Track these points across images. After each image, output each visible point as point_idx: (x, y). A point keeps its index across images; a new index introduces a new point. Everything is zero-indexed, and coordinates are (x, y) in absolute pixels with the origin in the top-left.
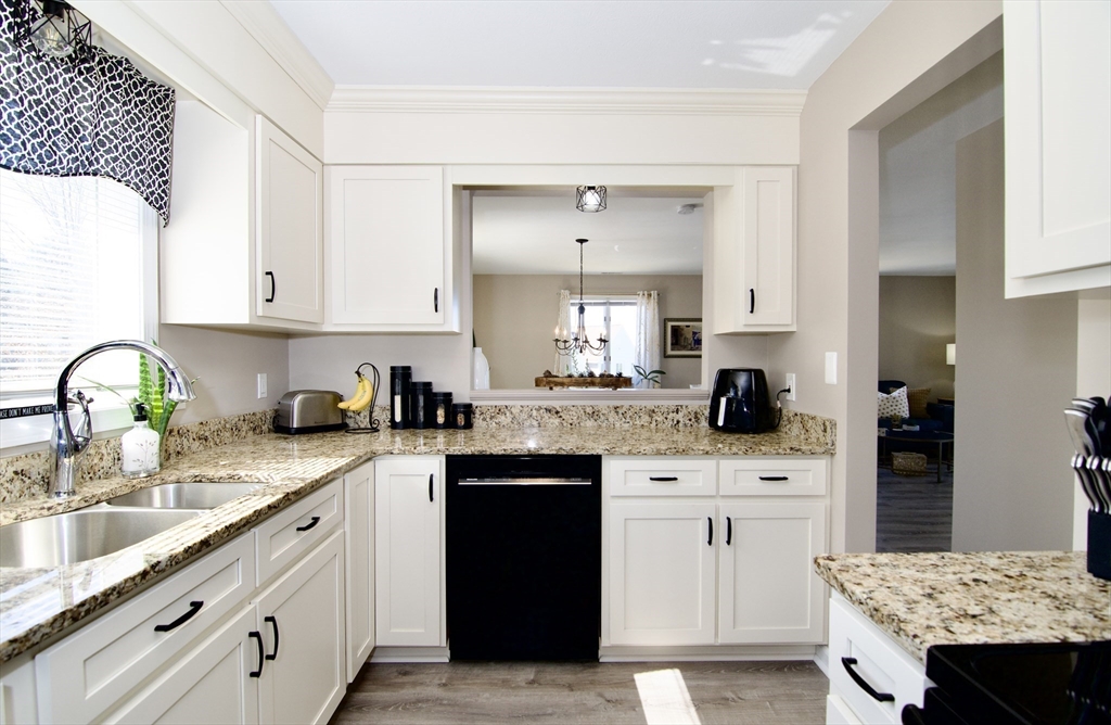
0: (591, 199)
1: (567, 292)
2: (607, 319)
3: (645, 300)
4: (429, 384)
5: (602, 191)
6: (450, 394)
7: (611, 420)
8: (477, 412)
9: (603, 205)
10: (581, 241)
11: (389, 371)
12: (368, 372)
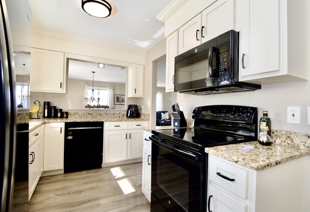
0: (101, 66)
1: (87, 85)
2: (99, 94)
3: (110, 89)
4: (55, 107)
5: (104, 64)
6: (62, 109)
7: (104, 116)
8: (69, 114)
9: (104, 67)
10: (93, 72)
11: (43, 103)
12: (37, 103)
